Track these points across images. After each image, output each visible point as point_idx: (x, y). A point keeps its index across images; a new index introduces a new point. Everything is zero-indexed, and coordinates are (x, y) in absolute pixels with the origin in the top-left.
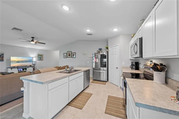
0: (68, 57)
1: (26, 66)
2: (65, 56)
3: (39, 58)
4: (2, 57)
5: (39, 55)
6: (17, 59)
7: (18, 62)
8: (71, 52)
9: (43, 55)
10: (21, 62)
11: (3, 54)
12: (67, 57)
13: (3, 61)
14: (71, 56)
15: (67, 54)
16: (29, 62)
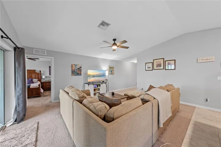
0: (155, 68)
1: (100, 82)
2: (150, 68)
3: (110, 71)
4: (80, 70)
5: (110, 67)
6: (93, 73)
7: (94, 76)
8: (163, 59)
9: (113, 67)
10: (96, 77)
11: (81, 67)
12: (153, 69)
13: (81, 75)
14: (162, 68)
15: (153, 63)
16: (102, 77)
